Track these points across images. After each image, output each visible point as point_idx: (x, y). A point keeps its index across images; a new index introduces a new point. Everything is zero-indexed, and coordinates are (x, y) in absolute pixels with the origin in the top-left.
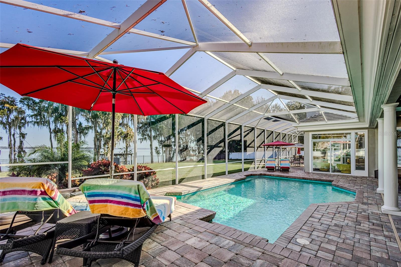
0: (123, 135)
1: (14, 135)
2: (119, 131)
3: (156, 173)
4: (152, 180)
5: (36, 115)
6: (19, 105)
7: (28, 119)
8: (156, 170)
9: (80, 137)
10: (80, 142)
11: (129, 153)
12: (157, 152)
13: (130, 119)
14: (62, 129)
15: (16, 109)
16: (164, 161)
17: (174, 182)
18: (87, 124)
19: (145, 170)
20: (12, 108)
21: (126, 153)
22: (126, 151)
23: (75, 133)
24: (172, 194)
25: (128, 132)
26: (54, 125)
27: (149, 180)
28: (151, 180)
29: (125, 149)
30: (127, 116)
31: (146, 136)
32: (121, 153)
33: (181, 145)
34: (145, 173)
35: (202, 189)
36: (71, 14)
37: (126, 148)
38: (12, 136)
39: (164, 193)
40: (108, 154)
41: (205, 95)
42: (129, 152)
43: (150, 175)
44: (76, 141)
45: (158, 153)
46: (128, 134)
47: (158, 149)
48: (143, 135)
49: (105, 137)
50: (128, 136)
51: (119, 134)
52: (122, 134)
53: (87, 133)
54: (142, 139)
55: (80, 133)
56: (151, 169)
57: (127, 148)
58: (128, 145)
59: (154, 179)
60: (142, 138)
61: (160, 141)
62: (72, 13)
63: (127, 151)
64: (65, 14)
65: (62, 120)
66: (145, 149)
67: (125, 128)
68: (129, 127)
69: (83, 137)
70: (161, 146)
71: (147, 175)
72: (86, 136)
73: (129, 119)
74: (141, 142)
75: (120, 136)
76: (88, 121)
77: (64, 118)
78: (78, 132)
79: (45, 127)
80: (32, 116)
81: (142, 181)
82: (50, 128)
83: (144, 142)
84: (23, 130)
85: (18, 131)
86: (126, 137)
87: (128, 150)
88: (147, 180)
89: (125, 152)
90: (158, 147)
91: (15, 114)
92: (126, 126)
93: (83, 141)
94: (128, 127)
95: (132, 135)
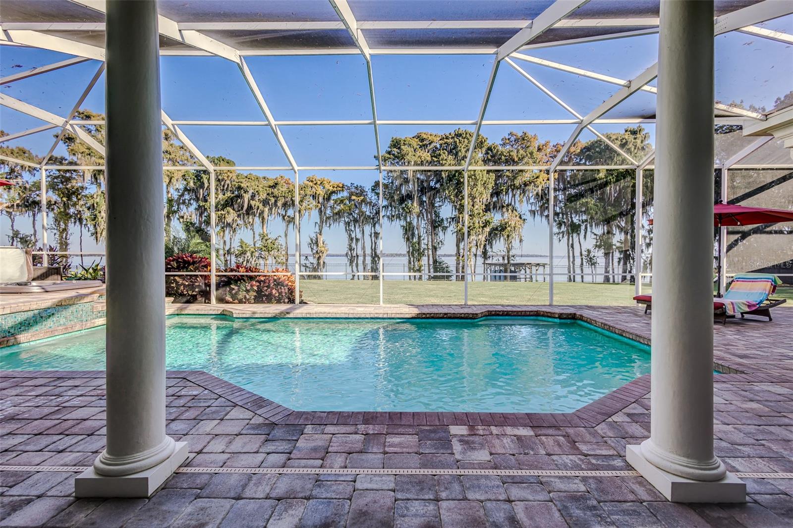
0: (493, 226)
2: (485, 220)
6: (370, 195)
20: (359, 200)
25: (506, 220)
35: (289, 316)
46: (506, 223)
50: (505, 228)
52: (488, 226)
53: (447, 227)
55: (437, 227)
63: (508, 259)
67: (504, 212)
68: (513, 211)
75: (486, 229)
86: (502, 230)
90: (593, 251)
91: (364, 207)
92: (505, 210)
95: (513, 225)
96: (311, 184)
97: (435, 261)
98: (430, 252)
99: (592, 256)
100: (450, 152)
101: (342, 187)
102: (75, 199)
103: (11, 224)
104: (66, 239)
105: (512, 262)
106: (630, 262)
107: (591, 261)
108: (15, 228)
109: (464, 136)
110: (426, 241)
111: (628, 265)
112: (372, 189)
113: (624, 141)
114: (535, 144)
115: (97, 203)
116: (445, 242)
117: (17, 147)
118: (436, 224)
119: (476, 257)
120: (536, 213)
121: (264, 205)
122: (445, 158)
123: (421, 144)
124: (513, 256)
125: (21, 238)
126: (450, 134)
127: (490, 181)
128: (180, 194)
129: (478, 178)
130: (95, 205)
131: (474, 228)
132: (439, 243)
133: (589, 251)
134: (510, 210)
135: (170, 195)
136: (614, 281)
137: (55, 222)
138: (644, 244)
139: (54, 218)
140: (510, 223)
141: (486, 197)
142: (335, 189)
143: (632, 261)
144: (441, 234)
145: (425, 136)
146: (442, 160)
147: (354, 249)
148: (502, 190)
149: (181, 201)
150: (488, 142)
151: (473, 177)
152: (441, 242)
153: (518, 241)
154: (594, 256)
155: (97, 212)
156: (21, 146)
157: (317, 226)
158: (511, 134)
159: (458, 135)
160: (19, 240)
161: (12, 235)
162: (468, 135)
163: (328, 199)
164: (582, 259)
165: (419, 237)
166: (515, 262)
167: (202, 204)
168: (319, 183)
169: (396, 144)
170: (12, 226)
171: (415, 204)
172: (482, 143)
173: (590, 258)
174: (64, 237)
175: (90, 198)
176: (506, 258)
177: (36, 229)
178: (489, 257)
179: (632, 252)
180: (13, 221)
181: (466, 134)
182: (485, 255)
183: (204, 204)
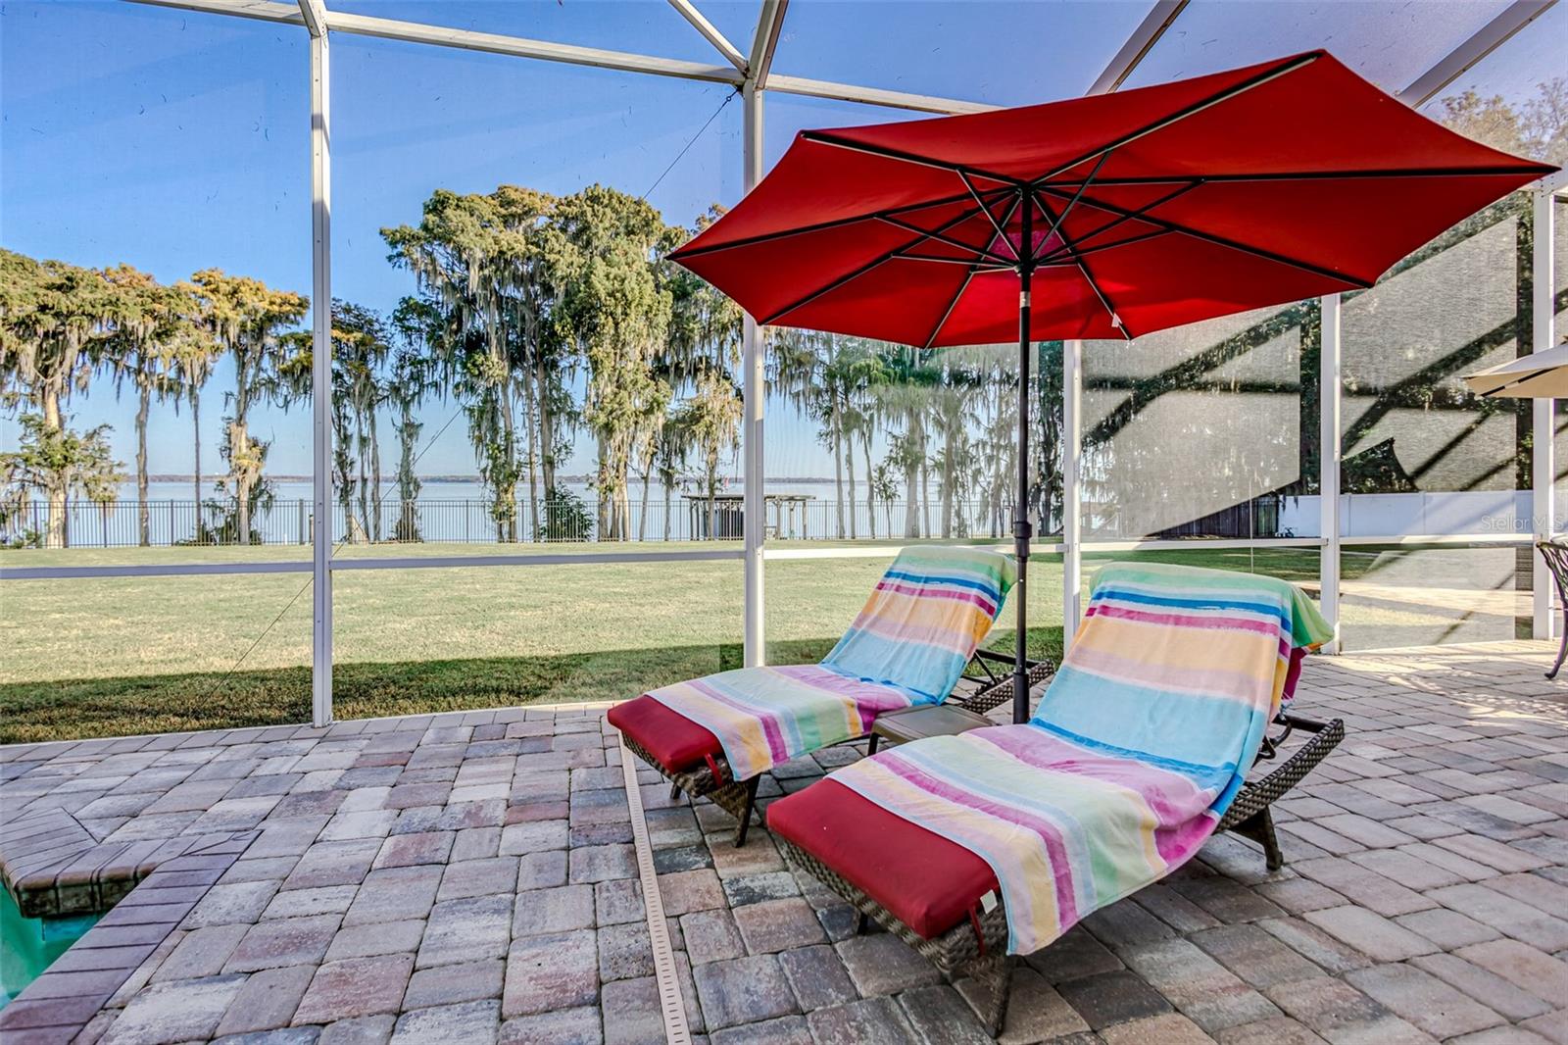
9: (557, 432)
20: (349, 340)
45: (887, 494)
47: (887, 478)
55: (558, 414)
69: (566, 430)
92: (702, 377)
95: (717, 411)
96: (200, 289)
97: (551, 493)
98: (538, 471)
99: (887, 481)
100: (575, 238)
101: (300, 305)
105: (718, 493)
106: (957, 492)
107: (886, 491)
109: (606, 201)
110: (525, 444)
111: (954, 499)
112: (396, 317)
116: (574, 449)
118: (553, 407)
119: (646, 482)
120: (773, 388)
122: (557, 247)
123: (503, 211)
124: (720, 481)
127: (661, 307)
129: (630, 298)
131: (623, 414)
132: (560, 450)
133: (882, 472)
134: (712, 379)
136: (928, 536)
138: (982, 458)
140: (710, 406)
141: (656, 343)
142: (276, 308)
143: (960, 491)
144: (565, 428)
145: (513, 196)
146: (551, 251)
147: (352, 463)
148: (692, 331)
150: (662, 219)
151: (618, 295)
152: (566, 447)
153: (729, 447)
154: (891, 481)
157: (232, 402)
159: (594, 199)
162: (614, 201)
163: (259, 332)
164: (872, 487)
165: (508, 434)
166: (725, 494)
168: (225, 288)
169: (438, 206)
171: (494, 357)
172: (647, 224)
173: (885, 485)
176: (706, 485)
178: (677, 484)
179: (961, 471)
181: (611, 197)
182: (668, 477)
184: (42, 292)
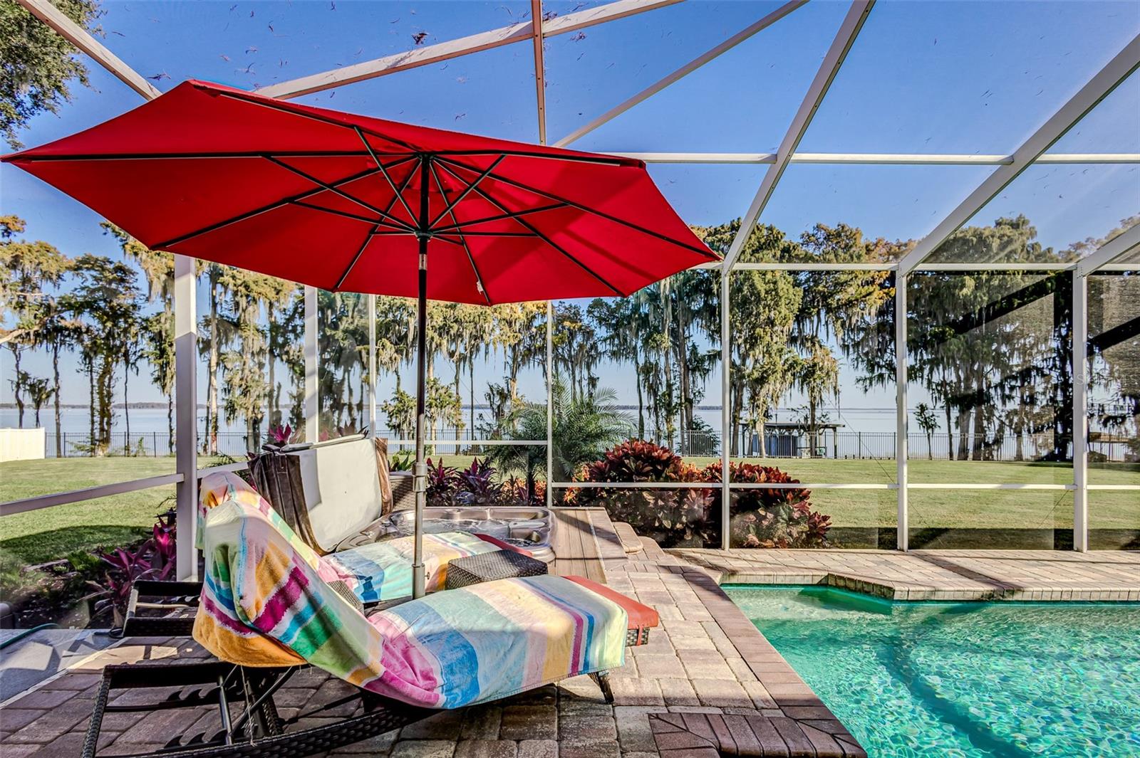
0: (798, 369)
1: (580, 382)
2: (787, 360)
3: (806, 496)
4: (791, 519)
5: (612, 338)
6: (586, 320)
7: (601, 348)
8: (809, 486)
9: (694, 382)
10: (694, 394)
11: (820, 422)
12: (926, 423)
13: (823, 322)
14: (657, 364)
15: (580, 329)
16: (955, 456)
17: (887, 540)
18: (710, 348)
19: (768, 480)
20: (574, 327)
21: (809, 422)
22: (810, 416)
23: (682, 372)
24: (852, 585)
25: (816, 360)
26: (643, 354)
27: (777, 514)
28: (785, 516)
29: (808, 412)
30: (811, 313)
31: (884, 370)
32: (794, 422)
33: (1040, 397)
34: (766, 490)
35: (1018, 597)
36: (402, 59)
37: (809, 407)
38: (577, 384)
39: (816, 573)
40: (757, 425)
41: (1033, 161)
42: (820, 419)
43: (784, 500)
44: (685, 391)
45: (928, 424)
46: (815, 365)
47: (928, 413)
48: (871, 366)
49: (749, 377)
50: (814, 372)
51: (786, 367)
52: (794, 368)
53: (708, 370)
54: (871, 379)
55: (694, 370)
56: (788, 480)
57: (813, 407)
58: (818, 398)
59: (796, 515)
60: (868, 375)
61: (937, 385)
62: (403, 55)
63: (813, 419)
64: (390, 64)
65: (656, 341)
66: (880, 410)
67: (808, 348)
68: (821, 346)
69: (699, 381)
70: (941, 403)
71: (771, 499)
72: (706, 378)
73: (819, 320)
74: (866, 390)
75: (789, 374)
76: (713, 340)
77: (658, 337)
78: (689, 369)
79: (629, 361)
80: (605, 340)
81: (752, 517)
82: (637, 363)
83: (877, 387)
84: (595, 371)
85: (585, 373)
86: (808, 375)
87: (818, 414)
88: (770, 516)
89: (806, 418)
90: (930, 405)
91: (579, 338)
92: (809, 344)
93: (701, 390)
94: (817, 345)
95: (827, 368)
97: (690, 424)
99: (929, 416)
102: (122, 324)
103: (16, 362)
104: (109, 386)
108: (22, 368)
113: (1006, 239)
114: (862, 242)
115: (166, 331)
117: (37, 243)
118: (693, 366)
121: (440, 335)
125: (31, 385)
126: (722, 227)
127: (796, 298)
128: (287, 317)
130: (164, 334)
133: (921, 408)
135: (273, 319)
137: (85, 359)
139: (82, 353)
140: (821, 364)
142: (540, 310)
149: (290, 328)
150: (784, 239)
152: (699, 392)
154: (932, 415)
155: (167, 345)
156: (43, 241)
157: (508, 367)
158: (818, 228)
160: (28, 388)
161: (16, 380)
163: (530, 325)
165: (669, 386)
167: (329, 332)
170: (17, 366)
171: (666, 334)
173: (926, 418)
174: (106, 384)
175: (155, 323)
176: (810, 419)
177: (59, 370)
180: (18, 357)
183: (333, 332)
184: (444, 310)
